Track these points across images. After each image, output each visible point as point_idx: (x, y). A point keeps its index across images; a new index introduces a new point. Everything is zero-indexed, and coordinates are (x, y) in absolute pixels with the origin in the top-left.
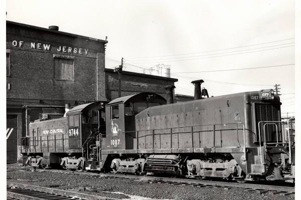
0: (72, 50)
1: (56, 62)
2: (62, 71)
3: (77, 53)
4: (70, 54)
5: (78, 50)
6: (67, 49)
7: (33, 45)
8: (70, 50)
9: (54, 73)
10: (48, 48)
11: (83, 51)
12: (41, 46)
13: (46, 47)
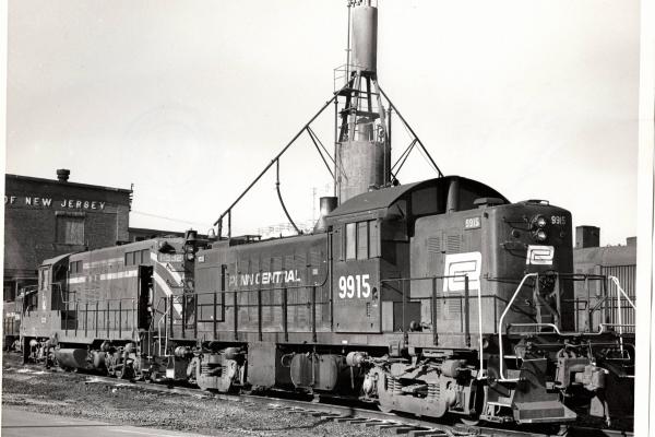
0: (82, 205)
1: (60, 220)
2: (67, 233)
3: (90, 207)
4: (78, 210)
5: (90, 205)
6: (74, 204)
7: (28, 201)
8: (78, 204)
9: (56, 235)
10: (49, 203)
11: (97, 205)
12: (40, 202)
13: (46, 202)
